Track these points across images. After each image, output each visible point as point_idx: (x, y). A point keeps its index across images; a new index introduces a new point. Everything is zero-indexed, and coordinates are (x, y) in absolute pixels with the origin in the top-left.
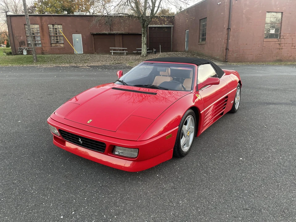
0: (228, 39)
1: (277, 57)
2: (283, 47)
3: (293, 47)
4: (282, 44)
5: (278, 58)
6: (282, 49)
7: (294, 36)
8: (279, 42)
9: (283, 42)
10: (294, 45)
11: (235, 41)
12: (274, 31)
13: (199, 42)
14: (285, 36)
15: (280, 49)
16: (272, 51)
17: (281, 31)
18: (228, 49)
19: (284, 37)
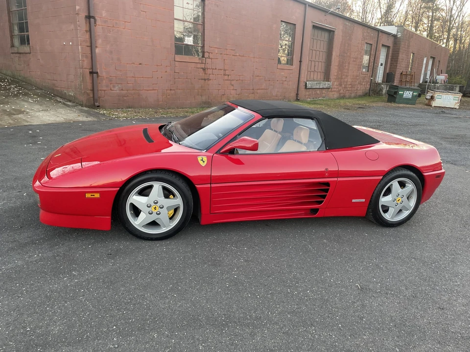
0: (92, 47)
1: (201, 96)
2: (211, 77)
3: (226, 77)
4: (208, 69)
5: (204, 98)
6: (209, 80)
7: (227, 55)
8: (203, 66)
9: (209, 66)
10: (227, 72)
11: (111, 52)
12: (191, 39)
13: (13, 46)
14: (212, 53)
15: (205, 80)
16: (192, 84)
17: (203, 40)
18: (97, 73)
19: (211, 56)
